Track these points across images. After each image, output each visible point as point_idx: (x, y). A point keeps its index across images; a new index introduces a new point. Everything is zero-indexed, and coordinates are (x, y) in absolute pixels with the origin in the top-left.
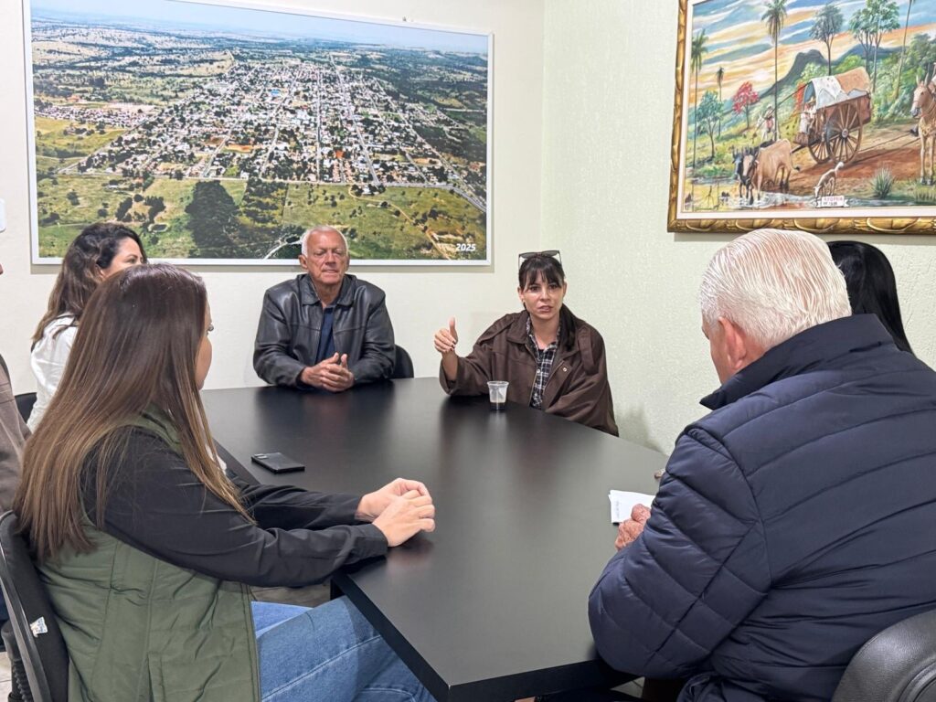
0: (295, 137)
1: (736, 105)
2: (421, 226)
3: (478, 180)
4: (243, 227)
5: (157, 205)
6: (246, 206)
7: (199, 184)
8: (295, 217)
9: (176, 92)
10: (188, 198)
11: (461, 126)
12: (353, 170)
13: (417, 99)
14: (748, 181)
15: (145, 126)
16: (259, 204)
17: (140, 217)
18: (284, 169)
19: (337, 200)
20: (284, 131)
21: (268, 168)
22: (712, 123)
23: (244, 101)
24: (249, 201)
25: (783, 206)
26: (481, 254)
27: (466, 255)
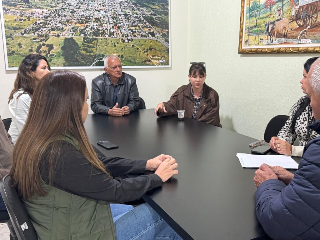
0: (100, 21)
1: (266, 6)
2: (146, 54)
3: (166, 36)
4: (82, 55)
5: (51, 47)
6: (83, 47)
7: (66, 39)
8: (101, 51)
9: (56, 4)
10: (62, 44)
11: (160, 16)
12: (121, 33)
13: (143, 6)
14: (270, 34)
15: (45, 17)
16: (88, 46)
17: (45, 52)
18: (96, 33)
19: (116, 44)
20: (96, 19)
21: (91, 32)
22: (256, 13)
23: (81, 7)
24: (84, 45)
25: (285, 43)
26: (167, 64)
27: (162, 64)
